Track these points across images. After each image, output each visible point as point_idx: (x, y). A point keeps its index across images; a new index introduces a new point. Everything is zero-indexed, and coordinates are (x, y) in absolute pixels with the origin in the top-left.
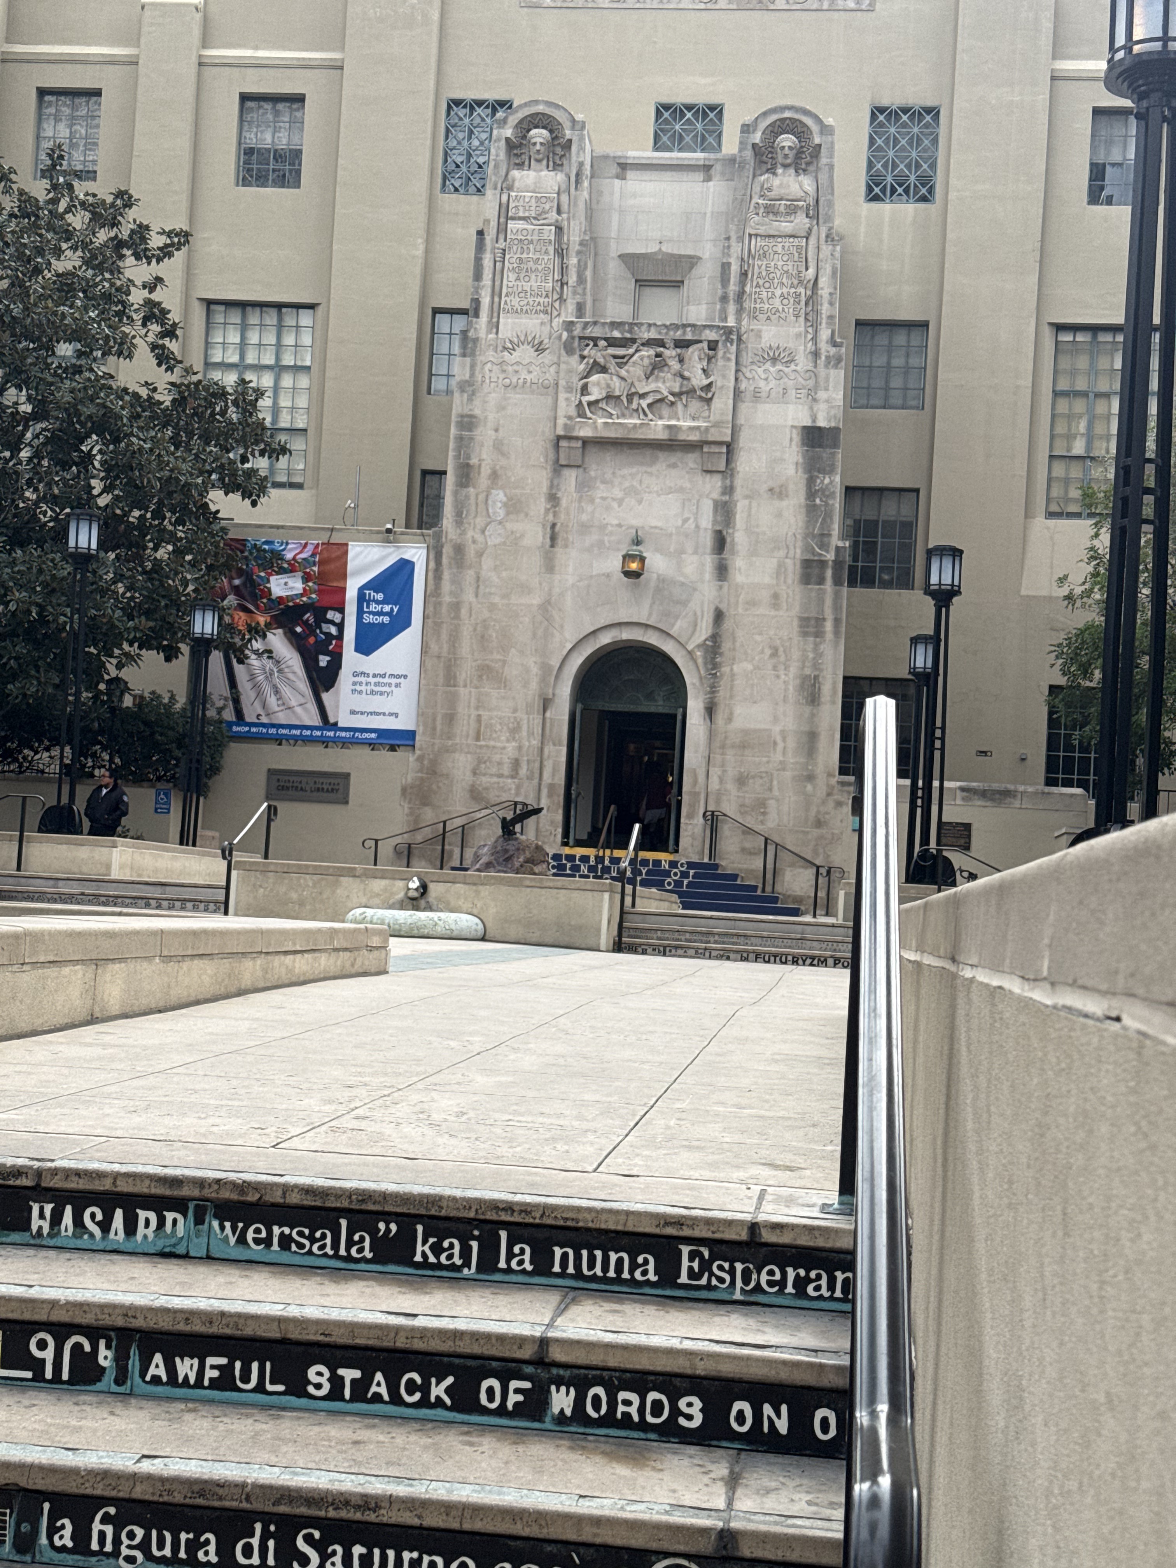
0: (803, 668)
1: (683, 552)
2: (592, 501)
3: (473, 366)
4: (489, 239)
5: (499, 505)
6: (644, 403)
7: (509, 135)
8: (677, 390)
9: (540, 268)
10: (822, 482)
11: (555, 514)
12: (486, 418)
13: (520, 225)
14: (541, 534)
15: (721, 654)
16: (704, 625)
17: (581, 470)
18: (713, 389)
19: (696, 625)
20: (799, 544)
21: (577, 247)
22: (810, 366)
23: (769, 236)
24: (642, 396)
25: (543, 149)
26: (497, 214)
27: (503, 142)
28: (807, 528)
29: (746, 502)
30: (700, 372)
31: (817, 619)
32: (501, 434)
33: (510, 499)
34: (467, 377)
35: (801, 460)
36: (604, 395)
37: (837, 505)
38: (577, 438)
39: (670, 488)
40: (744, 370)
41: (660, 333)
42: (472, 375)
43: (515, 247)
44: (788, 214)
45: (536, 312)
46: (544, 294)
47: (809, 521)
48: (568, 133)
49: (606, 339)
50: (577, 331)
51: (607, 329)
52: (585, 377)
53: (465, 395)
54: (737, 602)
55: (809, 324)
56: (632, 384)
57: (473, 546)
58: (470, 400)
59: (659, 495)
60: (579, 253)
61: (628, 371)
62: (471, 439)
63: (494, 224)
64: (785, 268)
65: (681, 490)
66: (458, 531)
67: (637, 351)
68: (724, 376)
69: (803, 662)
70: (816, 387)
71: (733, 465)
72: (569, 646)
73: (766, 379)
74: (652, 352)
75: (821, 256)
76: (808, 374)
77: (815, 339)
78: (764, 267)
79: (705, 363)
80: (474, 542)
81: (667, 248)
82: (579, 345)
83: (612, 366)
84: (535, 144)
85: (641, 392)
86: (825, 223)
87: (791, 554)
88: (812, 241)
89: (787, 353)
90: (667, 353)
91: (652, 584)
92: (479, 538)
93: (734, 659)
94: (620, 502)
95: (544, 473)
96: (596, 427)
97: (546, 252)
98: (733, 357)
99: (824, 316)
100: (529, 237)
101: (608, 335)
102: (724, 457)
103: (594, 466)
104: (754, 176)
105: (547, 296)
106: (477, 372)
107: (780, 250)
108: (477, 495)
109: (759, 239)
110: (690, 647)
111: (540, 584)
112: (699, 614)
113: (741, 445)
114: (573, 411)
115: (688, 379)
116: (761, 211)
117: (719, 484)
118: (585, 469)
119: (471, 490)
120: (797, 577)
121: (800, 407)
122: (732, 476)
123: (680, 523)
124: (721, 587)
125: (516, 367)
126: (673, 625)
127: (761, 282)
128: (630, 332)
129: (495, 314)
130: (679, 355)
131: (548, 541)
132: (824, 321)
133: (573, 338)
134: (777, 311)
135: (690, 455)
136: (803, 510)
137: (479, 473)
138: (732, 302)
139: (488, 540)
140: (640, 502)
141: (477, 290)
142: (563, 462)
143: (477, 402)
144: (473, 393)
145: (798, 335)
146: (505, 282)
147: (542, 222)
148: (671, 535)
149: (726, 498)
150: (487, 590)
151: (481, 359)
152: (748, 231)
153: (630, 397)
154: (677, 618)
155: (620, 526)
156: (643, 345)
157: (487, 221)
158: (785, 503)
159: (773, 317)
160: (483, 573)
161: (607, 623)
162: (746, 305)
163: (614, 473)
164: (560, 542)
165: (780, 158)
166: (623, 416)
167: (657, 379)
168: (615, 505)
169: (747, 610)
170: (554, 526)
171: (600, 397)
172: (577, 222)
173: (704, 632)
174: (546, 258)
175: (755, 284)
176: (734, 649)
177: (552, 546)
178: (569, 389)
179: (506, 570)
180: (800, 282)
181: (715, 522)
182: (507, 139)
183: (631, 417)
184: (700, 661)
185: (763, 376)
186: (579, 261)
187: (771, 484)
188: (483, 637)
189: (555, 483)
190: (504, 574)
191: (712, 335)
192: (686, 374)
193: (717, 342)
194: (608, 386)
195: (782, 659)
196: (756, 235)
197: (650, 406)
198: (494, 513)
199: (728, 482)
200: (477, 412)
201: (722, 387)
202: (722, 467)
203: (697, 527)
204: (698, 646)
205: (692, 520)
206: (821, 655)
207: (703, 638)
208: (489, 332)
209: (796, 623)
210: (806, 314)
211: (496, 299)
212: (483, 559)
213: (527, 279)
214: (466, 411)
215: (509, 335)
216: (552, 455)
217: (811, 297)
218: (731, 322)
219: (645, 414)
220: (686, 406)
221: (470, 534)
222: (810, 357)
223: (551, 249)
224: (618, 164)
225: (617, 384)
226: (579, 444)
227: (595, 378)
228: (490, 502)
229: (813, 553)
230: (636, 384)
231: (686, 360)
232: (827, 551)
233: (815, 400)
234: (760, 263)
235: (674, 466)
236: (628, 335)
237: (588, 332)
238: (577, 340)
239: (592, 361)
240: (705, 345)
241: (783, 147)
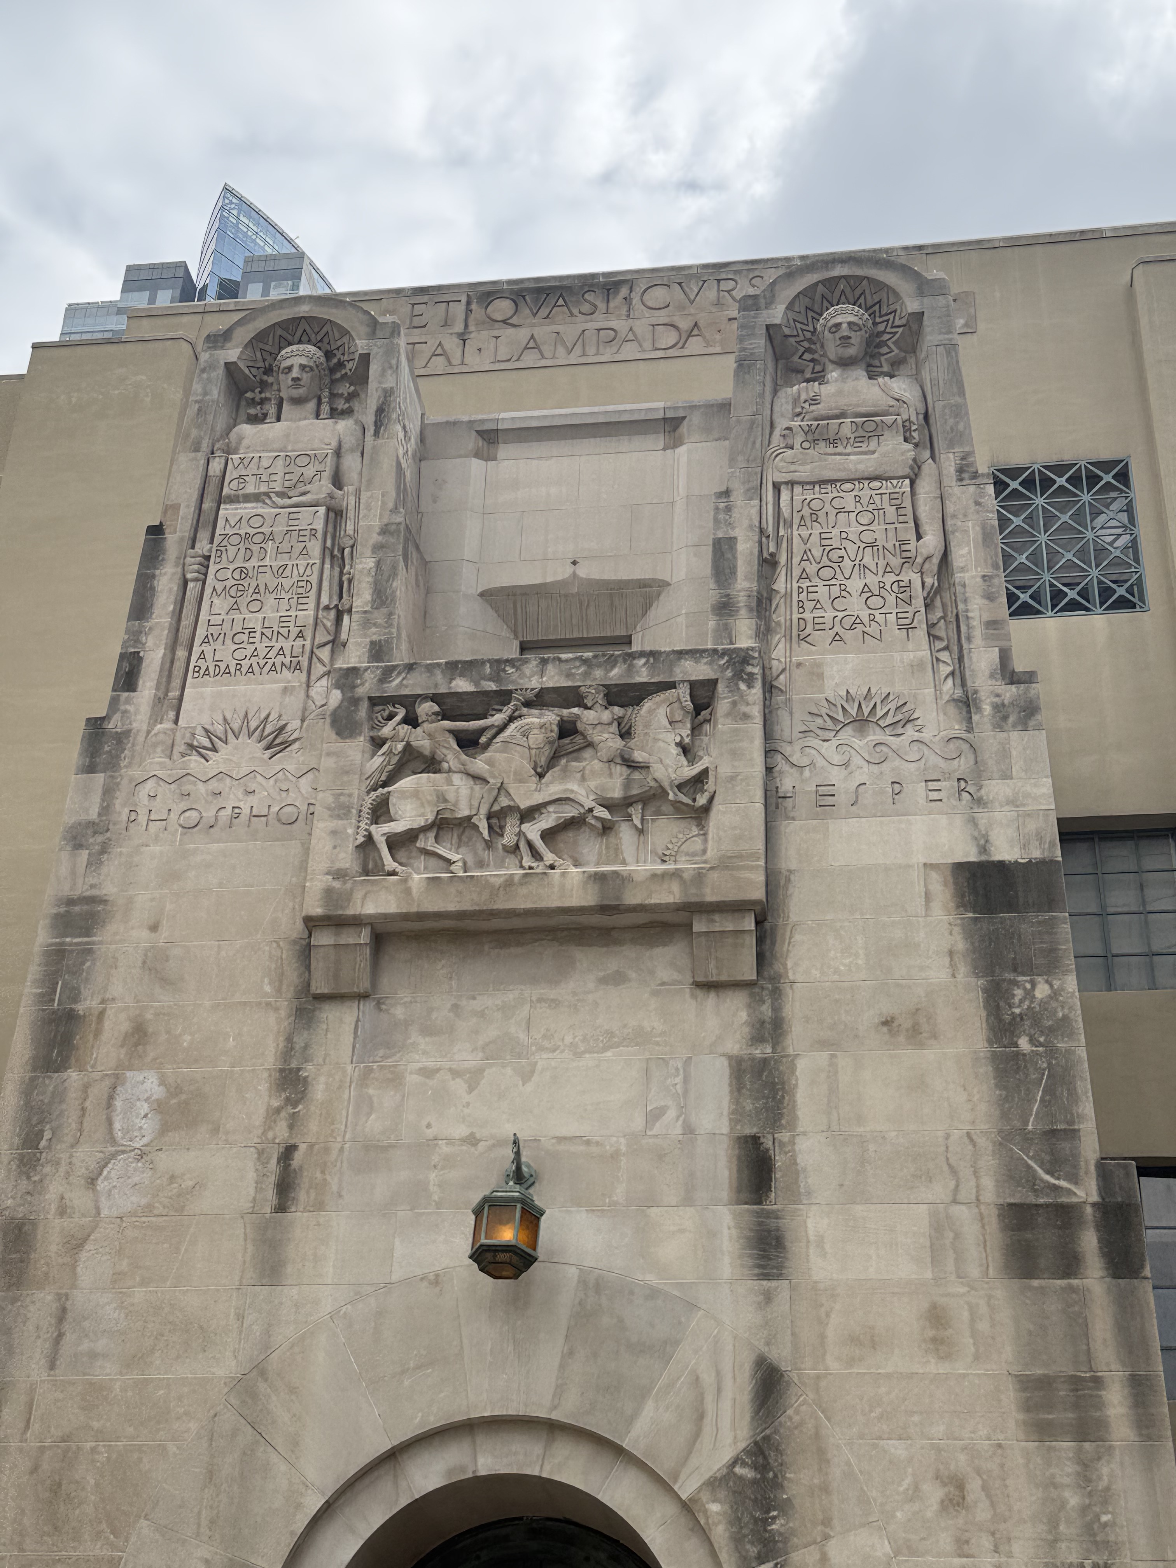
0: (1053, 1543)
1: (650, 1200)
2: (395, 1080)
3: (108, 792)
4: (173, 541)
5: (145, 1108)
6: (533, 831)
7: (233, 359)
8: (617, 793)
9: (287, 583)
10: (1029, 994)
11: (294, 1122)
12: (130, 900)
13: (247, 509)
14: (251, 1175)
15: (785, 1508)
16: (726, 1405)
17: (368, 1007)
18: (710, 786)
19: (701, 1417)
20: (989, 1162)
21: (375, 538)
22: (958, 729)
23: (822, 482)
24: (528, 815)
25: (306, 377)
26: (195, 495)
27: (221, 371)
28: (1005, 1115)
29: (822, 1058)
30: (675, 750)
31: (1076, 1383)
32: (164, 933)
33: (174, 1090)
34: (93, 814)
35: (961, 945)
36: (431, 817)
37: (1082, 1053)
38: (356, 922)
39: (610, 1034)
40: (787, 749)
41: (569, 675)
42: (106, 809)
43: (232, 551)
44: (860, 439)
45: (273, 668)
46: (295, 631)
47: (1006, 1099)
48: (361, 345)
49: (435, 698)
50: (367, 686)
51: (439, 676)
52: (385, 785)
53: (84, 854)
54: (822, 1337)
55: (939, 645)
56: (501, 788)
57: (57, 1223)
58: (95, 862)
59: (578, 1055)
60: (378, 548)
61: (490, 763)
62: (87, 952)
63: (187, 512)
64: (868, 537)
65: (640, 1038)
66: (24, 1184)
67: (511, 719)
68: (735, 754)
69: (1053, 1523)
70: (979, 771)
71: (777, 967)
72: (314, 1503)
73: (846, 765)
74: (551, 717)
75: (950, 508)
76: (952, 745)
77: (959, 674)
78: (815, 539)
79: (686, 731)
80: (62, 1211)
81: (588, 571)
82: (370, 718)
83: (452, 755)
84: (290, 369)
85: (524, 804)
86: (951, 444)
87: (967, 1192)
88: (926, 487)
89: (892, 706)
90: (589, 716)
91: (567, 1299)
92: (79, 1199)
93: (827, 1522)
94: (473, 1079)
95: (272, 1019)
96: (408, 891)
97: (304, 553)
98: (756, 711)
99: (975, 623)
100: (266, 530)
101: (443, 690)
102: (751, 941)
103: (404, 995)
104: (775, 392)
105: (300, 635)
106: (118, 803)
107: (850, 504)
108: (86, 1088)
109: (798, 489)
110: (686, 1489)
111: (240, 1317)
112: (708, 1379)
113: (793, 918)
114: (347, 859)
115: (644, 767)
116: (799, 439)
117: (743, 1015)
118: (379, 1003)
119: (73, 1076)
120: (995, 1257)
121: (943, 820)
122: (777, 993)
123: (638, 1123)
124: (768, 1298)
125: (214, 785)
126: (631, 1420)
127: (811, 569)
128: (496, 677)
129: (176, 683)
130: (619, 721)
131: (270, 1194)
132: (978, 633)
133: (355, 702)
134: (858, 621)
135: (658, 951)
136: (986, 1069)
137: (98, 1033)
138: (743, 612)
139: (104, 1203)
140: (526, 1076)
141: (135, 636)
142: (320, 986)
143: (112, 868)
144: (104, 849)
145: (917, 667)
146: (204, 616)
147: (295, 500)
148: (615, 1156)
149: (764, 1050)
150: (85, 1346)
151: (130, 772)
152: (772, 476)
153: (497, 818)
154: (643, 1394)
155: (472, 1140)
156: (528, 704)
157: (171, 509)
158: (930, 1055)
159: (848, 635)
160: (79, 1299)
161: (434, 1421)
162: (780, 616)
163: (455, 1008)
164: (303, 1196)
165: (832, 350)
166: (481, 865)
167: (566, 774)
168: (458, 1086)
169: (851, 1362)
170: (289, 1151)
171: (420, 822)
172: (378, 493)
173: (727, 1436)
174: (302, 563)
175: (796, 573)
176: (825, 1489)
177: (281, 1208)
178: (341, 810)
179: (144, 1283)
180: (908, 561)
181: (737, 1115)
182: (230, 367)
183: (501, 865)
184: (720, 1533)
185: (837, 759)
186: (378, 564)
187: (887, 1007)
188: (56, 1488)
189: (299, 1042)
190: (139, 1295)
191: (700, 670)
192: (639, 756)
193: (714, 683)
194: (442, 798)
195: (983, 1513)
196: (792, 484)
197: (548, 835)
198: (126, 1131)
199: (766, 1010)
200: (109, 889)
201: (732, 778)
202: (750, 974)
203: (689, 1130)
204: (712, 1484)
205: (671, 1113)
206: (1106, 1497)
207: (727, 1455)
208: (156, 717)
209: (1010, 1396)
210: (931, 626)
211: (181, 653)
212: (84, 1255)
213: (255, 606)
214: (81, 889)
215: (206, 721)
216: (292, 976)
217: (938, 591)
218: (745, 640)
219: (536, 855)
220: (641, 832)
221: (54, 1189)
222: (952, 710)
223: (315, 548)
224: (477, 431)
225: (464, 792)
226: (365, 936)
227: (407, 783)
228: (118, 1104)
229: (1032, 1181)
230: (512, 788)
231: (639, 729)
232: (1074, 1179)
233: (978, 801)
234: (805, 533)
235: (617, 979)
236: (492, 686)
237: (395, 686)
238: (365, 705)
239: (400, 746)
240: (684, 692)
241: (838, 325)
